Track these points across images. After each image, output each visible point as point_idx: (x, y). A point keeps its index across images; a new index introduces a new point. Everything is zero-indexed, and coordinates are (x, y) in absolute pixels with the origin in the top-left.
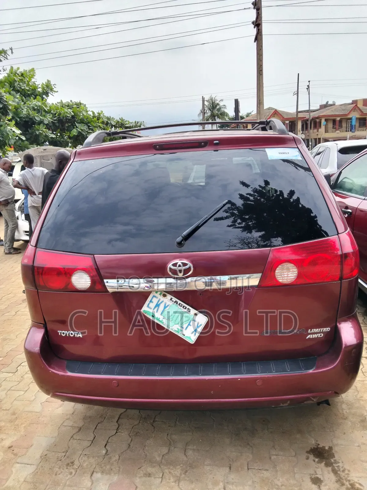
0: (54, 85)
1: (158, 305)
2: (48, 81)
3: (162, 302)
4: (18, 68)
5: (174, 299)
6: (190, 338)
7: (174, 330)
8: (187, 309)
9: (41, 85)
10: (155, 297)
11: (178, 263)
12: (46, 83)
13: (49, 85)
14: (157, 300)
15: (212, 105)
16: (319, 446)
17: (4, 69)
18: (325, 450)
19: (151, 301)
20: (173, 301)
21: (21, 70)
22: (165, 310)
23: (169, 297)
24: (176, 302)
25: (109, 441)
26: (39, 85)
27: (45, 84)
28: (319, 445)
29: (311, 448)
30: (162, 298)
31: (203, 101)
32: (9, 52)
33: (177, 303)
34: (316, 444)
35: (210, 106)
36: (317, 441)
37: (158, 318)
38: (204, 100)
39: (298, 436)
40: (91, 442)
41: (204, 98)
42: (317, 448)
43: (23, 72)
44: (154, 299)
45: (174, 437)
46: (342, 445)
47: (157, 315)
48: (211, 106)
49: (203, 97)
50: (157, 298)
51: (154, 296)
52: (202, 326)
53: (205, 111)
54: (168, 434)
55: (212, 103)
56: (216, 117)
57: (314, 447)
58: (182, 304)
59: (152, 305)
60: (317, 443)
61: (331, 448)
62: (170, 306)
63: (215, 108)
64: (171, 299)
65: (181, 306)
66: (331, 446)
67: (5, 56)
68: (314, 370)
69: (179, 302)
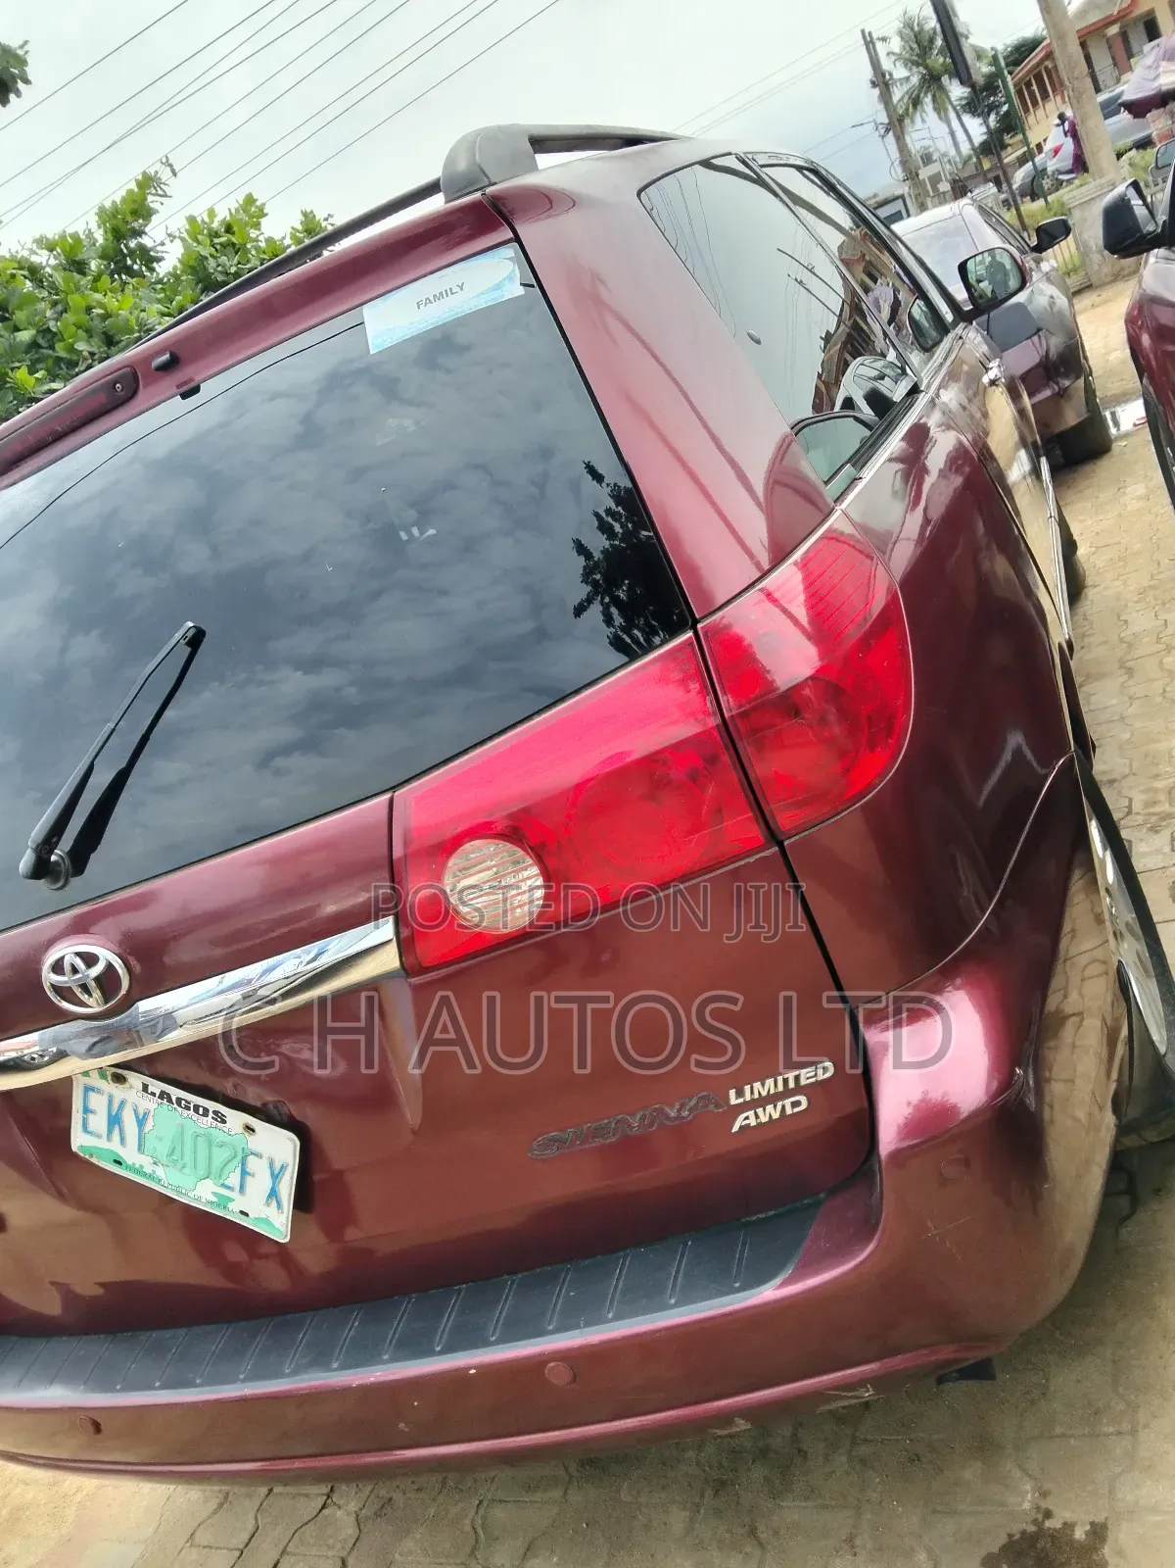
0: (326, 219)
1: (114, 1120)
2: (305, 214)
3: (123, 1103)
4: (212, 213)
5: (156, 1086)
6: (267, 1221)
7: (203, 1200)
8: (211, 1115)
9: (288, 236)
10: (93, 1089)
11: (63, 957)
12: (302, 223)
13: (311, 226)
14: (104, 1100)
15: (918, 42)
16: (1048, 1524)
17: (169, 235)
18: (1071, 1542)
19: (87, 1110)
20: (153, 1094)
21: (222, 214)
22: (146, 1131)
23: (135, 1079)
24: (163, 1095)
25: (288, 1549)
26: (284, 238)
27: (300, 227)
28: (1048, 1514)
29: (1010, 1536)
30: (118, 1091)
31: (869, 43)
32: (165, 174)
33: (170, 1100)
34: (1038, 1508)
35: (911, 48)
36: (1044, 1495)
37: (137, 1166)
38: (872, 41)
39: (971, 1472)
40: (238, 1553)
41: (870, 33)
42: (1040, 1533)
43: (228, 218)
44: (93, 1097)
45: (499, 1514)
46: (1155, 1509)
47: (130, 1155)
48: (915, 46)
49: (863, 32)
50: (99, 1091)
51: (88, 1089)
52: (290, 1169)
53: (887, 77)
54: (481, 1502)
55: (916, 37)
56: (945, 79)
57: (1023, 1533)
58: (189, 1099)
59: (99, 1122)
60: (1044, 1505)
61: (1098, 1532)
62: (152, 1114)
63: (931, 49)
64: (145, 1088)
65: (188, 1108)
66: (1100, 1519)
67: (160, 192)
68: (784, 1284)
69: (175, 1092)
